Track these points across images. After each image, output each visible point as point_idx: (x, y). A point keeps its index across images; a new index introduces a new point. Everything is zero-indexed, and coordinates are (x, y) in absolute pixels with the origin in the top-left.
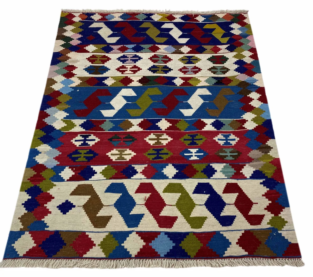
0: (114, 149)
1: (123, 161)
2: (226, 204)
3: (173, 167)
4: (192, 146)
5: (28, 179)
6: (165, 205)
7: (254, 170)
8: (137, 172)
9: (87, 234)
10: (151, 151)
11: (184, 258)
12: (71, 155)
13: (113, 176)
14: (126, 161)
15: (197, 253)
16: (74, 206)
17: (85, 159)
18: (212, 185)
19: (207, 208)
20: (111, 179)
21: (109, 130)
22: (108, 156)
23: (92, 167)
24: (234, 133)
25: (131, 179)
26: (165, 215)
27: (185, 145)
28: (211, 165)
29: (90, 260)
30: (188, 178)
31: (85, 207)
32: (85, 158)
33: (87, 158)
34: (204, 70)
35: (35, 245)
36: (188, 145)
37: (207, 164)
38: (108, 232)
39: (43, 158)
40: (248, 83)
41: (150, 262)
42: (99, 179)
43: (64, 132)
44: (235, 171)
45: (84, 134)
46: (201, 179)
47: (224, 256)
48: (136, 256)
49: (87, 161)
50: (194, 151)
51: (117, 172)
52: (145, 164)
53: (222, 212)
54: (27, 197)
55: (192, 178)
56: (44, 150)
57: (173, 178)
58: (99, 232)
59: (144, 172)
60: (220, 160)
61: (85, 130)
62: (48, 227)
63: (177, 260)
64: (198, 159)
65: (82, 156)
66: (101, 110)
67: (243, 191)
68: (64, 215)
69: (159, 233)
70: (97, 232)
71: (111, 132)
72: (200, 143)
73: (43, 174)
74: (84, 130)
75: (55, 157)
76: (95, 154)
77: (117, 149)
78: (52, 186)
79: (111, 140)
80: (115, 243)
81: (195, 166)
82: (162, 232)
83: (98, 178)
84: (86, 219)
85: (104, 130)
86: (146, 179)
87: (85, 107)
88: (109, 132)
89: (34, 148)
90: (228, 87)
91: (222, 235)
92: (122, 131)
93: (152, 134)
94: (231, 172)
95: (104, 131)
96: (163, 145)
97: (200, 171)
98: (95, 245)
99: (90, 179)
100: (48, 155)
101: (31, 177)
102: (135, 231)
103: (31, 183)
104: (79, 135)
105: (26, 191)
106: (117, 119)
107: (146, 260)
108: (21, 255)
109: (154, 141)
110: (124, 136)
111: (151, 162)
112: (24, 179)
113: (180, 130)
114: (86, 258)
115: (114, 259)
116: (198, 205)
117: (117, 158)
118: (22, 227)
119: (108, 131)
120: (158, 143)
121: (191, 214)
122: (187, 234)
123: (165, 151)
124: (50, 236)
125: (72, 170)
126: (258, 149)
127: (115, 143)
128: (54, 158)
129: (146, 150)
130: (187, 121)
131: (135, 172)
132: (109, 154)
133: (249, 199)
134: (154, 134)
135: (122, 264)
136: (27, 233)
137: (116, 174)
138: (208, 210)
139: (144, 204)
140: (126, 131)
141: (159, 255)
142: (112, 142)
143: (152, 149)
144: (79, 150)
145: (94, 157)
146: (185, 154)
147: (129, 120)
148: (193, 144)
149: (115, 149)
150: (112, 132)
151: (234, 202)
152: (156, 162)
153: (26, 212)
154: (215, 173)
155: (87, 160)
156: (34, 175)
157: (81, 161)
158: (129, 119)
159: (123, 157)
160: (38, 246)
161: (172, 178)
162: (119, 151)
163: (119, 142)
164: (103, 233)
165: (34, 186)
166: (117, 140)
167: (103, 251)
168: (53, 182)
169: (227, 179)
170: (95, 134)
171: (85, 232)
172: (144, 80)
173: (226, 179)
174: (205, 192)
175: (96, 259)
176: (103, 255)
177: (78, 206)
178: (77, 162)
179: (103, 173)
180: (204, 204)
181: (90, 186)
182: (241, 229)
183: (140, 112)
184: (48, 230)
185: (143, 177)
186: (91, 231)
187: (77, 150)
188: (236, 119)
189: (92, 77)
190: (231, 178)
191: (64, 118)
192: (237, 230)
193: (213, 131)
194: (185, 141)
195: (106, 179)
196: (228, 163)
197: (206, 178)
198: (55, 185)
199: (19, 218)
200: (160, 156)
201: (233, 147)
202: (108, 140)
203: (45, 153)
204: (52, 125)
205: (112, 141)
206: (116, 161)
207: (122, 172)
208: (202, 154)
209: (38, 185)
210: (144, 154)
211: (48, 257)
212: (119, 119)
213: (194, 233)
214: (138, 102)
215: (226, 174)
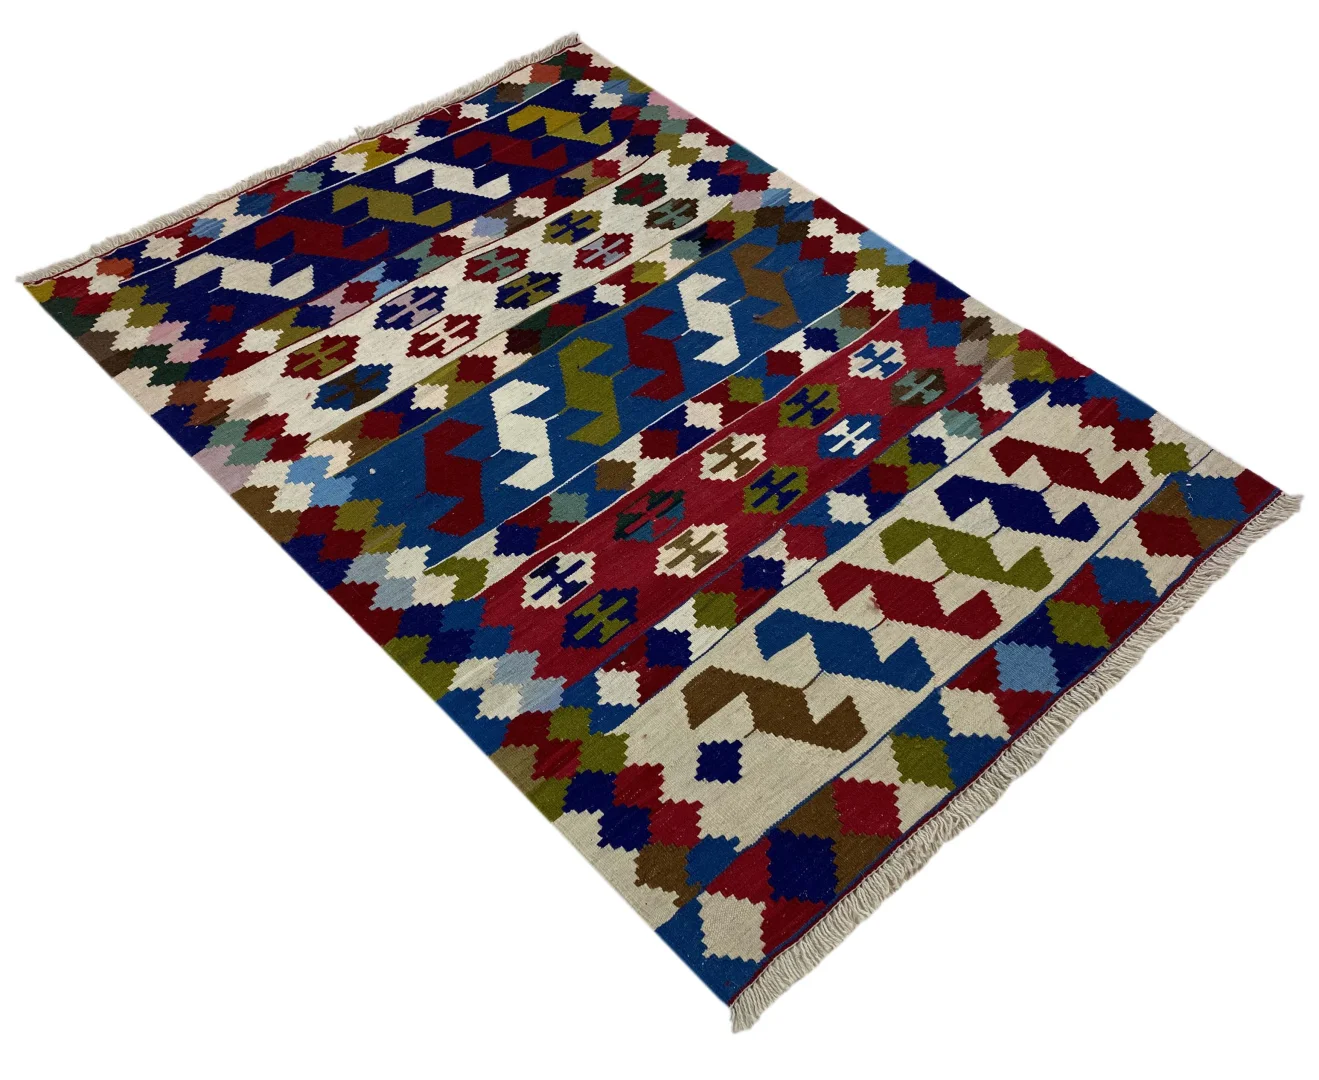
0: (659, 549)
1: (714, 561)
2: (1041, 492)
3: (843, 495)
4: (825, 421)
5: (535, 777)
6: (930, 586)
7: (1006, 386)
8: (781, 563)
9: (845, 777)
10: (751, 495)
11: (1099, 659)
12: (568, 640)
13: (737, 609)
15: (1107, 631)
16: (738, 744)
17: (619, 624)
18: (968, 475)
19: (1015, 529)
20: (739, 621)
21: (588, 516)
22: (664, 575)
23: (658, 627)
24: (875, 337)
25: (786, 586)
26: (957, 607)
27: (806, 431)
28: (915, 434)
29: (926, 826)
30: (901, 495)
31: (762, 724)
32: (616, 620)
33: (619, 615)
34: (637, 232)
35: (762, 906)
36: (813, 427)
37: (905, 438)
38: (885, 736)
39: (503, 699)
40: (775, 208)
42: (714, 641)
43: (474, 597)
44: (973, 415)
45: (537, 568)
46: (930, 477)
47: (1159, 595)
48: (1010, 732)
49: (632, 623)
50: (841, 428)
51: (734, 596)
52: (776, 531)
53: (1051, 515)
54: (590, 822)
55: (910, 491)
56: (482, 677)
57: (873, 517)
58: (866, 754)
59: (795, 551)
60: (920, 411)
61: (528, 554)
62: (736, 841)
63: (1093, 674)
64: (872, 440)
65: (602, 618)
66: (502, 481)
67: (1038, 444)
68: (739, 782)
69: (990, 652)
70: (863, 756)
71: (596, 516)
72: (832, 402)
73: (558, 732)
74: (523, 558)
75: (533, 673)
76: (630, 594)
77: (667, 544)
78: (620, 743)
79: (620, 534)
80: (932, 748)
81: (885, 459)
82: (994, 644)
83: (707, 642)
84: (800, 749)
85: (577, 523)
86: (819, 561)
87: (450, 503)
88: (593, 518)
89: (443, 693)
90: (740, 242)
91: (1107, 558)
92: (622, 496)
93: (704, 454)
94: (970, 422)
95: (578, 527)
97: (908, 465)
98: (893, 787)
99: (692, 658)
100: (508, 681)
101: (536, 766)
102: (942, 686)
103: (553, 780)
104: (526, 578)
105: (567, 809)
106: (575, 476)
107: (1037, 724)
108: (758, 956)
109: (728, 467)
110: (644, 503)
112: (522, 787)
113: (755, 405)
114: (913, 829)
115: (974, 777)
116: (991, 536)
117: (693, 565)
118: (674, 895)
119: (590, 519)
120: (743, 464)
121: (1001, 564)
122: (1042, 609)
123: (781, 471)
124: (771, 854)
125: (620, 669)
126: (964, 337)
127: (643, 534)
128: (534, 678)
129: (738, 500)
130: (746, 374)
131: (777, 567)
132: (662, 570)
133: (1066, 451)
134: (710, 452)
136: (704, 897)
137: (736, 601)
138: (1022, 531)
139: (885, 619)
140: (634, 489)
141: (1048, 693)
142: (632, 537)
143: (749, 486)
144: (573, 612)
145: (632, 601)
146: (834, 450)
147: (608, 457)
148: (824, 418)
149: (663, 547)
150: (600, 513)
151: (1048, 478)
152: (792, 510)
153: (635, 853)
154: (942, 444)
155: (626, 622)
156: (538, 755)
157: (616, 632)
158: (604, 457)
159: (707, 553)
160: (772, 899)
161: (870, 519)
162: (677, 545)
163: (649, 525)
164: (879, 745)
165: (573, 780)
166: (639, 523)
167: (929, 784)
168: (611, 732)
169: (978, 441)
170: (565, 548)
171: (837, 780)
173: (975, 444)
174: (971, 500)
176: (939, 793)
177: (746, 737)
178: (606, 643)
179: (702, 618)
180: (999, 525)
181: (712, 672)
182: (1123, 523)
183: (610, 423)
184: (744, 847)
185: (805, 563)
186: (848, 764)
187: (570, 616)
188: (843, 305)
189: (367, 414)
190: (985, 435)
191: (427, 564)
192: (1120, 528)
193: (829, 359)
194: (798, 422)
195: (731, 630)
196: (941, 408)
197: (939, 470)
198: (626, 736)
199: (638, 884)
200: (784, 490)
201: (906, 368)
202: (617, 536)
203: (493, 682)
204: (416, 604)
205: (627, 535)
206: (699, 572)
208: (868, 424)
209: (581, 770)
210: (746, 511)
211: (826, 903)
212: (577, 474)
213: (1056, 597)
214: (575, 398)
215: (966, 432)
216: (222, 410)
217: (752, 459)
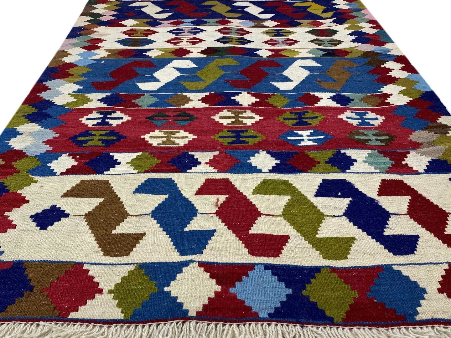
0: (156, 130)
1: (172, 146)
2: (392, 214)
3: (269, 156)
4: (300, 126)
6: (259, 214)
7: (430, 159)
8: (200, 163)
9: (86, 267)
10: (225, 133)
11: (320, 322)
12: (76, 137)
13: (153, 167)
14: (177, 146)
15: (347, 312)
16: (67, 216)
17: (100, 143)
18: (352, 183)
19: (350, 221)
21: (148, 106)
22: (144, 139)
23: (112, 154)
24: (373, 111)
25: (188, 172)
26: (261, 232)
27: (287, 126)
28: (343, 151)
29: (85, 325)
30: (301, 172)
31: (90, 217)
33: (104, 141)
34: (302, 42)
36: (292, 126)
37: (335, 151)
38: (135, 263)
39: (23, 142)
40: (378, 53)
41: (235, 329)
42: (124, 173)
43: (70, 108)
44: (391, 161)
45: (103, 111)
46: (328, 173)
47: (418, 318)
48: (198, 313)
50: (305, 133)
51: (159, 161)
52: (215, 151)
53: (385, 228)
55: (308, 173)
56: (28, 131)
57: (270, 171)
58: (113, 265)
59: (211, 163)
60: (361, 145)
61: (107, 106)
62: (1, 253)
63: (302, 327)
64: (316, 144)
65: (96, 138)
66: (137, 82)
67: (419, 192)
68: (42, 231)
69: (251, 266)
70: (110, 264)
72: (314, 122)
73: (18, 164)
74: (104, 106)
75: (46, 140)
76: (120, 137)
77: (163, 130)
78: (30, 182)
79: (151, 118)
80: (148, 287)
82: (258, 264)
84: (90, 239)
85: (141, 106)
86: (217, 172)
87: (111, 79)
88: (149, 108)
89: (11, 127)
90: (346, 59)
91: (399, 272)
92: (171, 108)
93: (225, 111)
94: (385, 163)
95: (140, 108)
96: (247, 125)
97: (322, 162)
98: (100, 291)
99: (105, 173)
100: (33, 137)
102: (196, 262)
104: (95, 112)
106: (164, 93)
107: (224, 325)
109: (229, 120)
110: (175, 114)
111: (226, 147)
113: (276, 107)
114: (76, 321)
115: (144, 322)
116: (331, 216)
117: (161, 142)
119: (147, 108)
120: (237, 121)
121: (319, 232)
122: (317, 269)
123: (252, 132)
124: (1, 272)
125: (74, 158)
126: (426, 129)
127: (159, 123)
128: (44, 142)
129: (216, 132)
130: (285, 96)
131: (196, 163)
132: (147, 137)
133: (437, 206)
134: (228, 111)
135: (164, 332)
137: (157, 164)
138: (354, 224)
139: (214, 213)
140: (179, 108)
141: (256, 314)
142: (152, 121)
143: (227, 130)
144: (91, 131)
145: (117, 140)
146: (289, 138)
148: (302, 124)
149: (159, 130)
150: (154, 108)
151: (407, 210)
152: (234, 148)
154: (355, 163)
155: (104, 145)
157: (93, 146)
158: (184, 93)
159: (173, 142)
161: (268, 171)
162: (165, 133)
163: (166, 121)
164: (124, 266)
166: (163, 118)
167: (119, 305)
168: (34, 176)
169: (380, 173)
170: (122, 111)
171: (82, 264)
172: (209, 51)
173: (378, 173)
174: (340, 194)
175: (99, 323)
176: (118, 314)
177: (75, 216)
178: (84, 146)
179: (133, 163)
180: (342, 214)
181: (106, 183)
182: (438, 262)
183: (203, 85)
185: (211, 169)
186: (97, 262)
187: (88, 131)
188: (370, 94)
189: (127, 49)
190: (387, 172)
191: (74, 92)
192: (431, 263)
193: (335, 107)
194: (287, 121)
195: (138, 173)
196: (374, 150)
197: (338, 172)
198: (36, 182)
200: (241, 139)
201: (376, 128)
202: (146, 118)
203: (29, 134)
204: (51, 100)
206: (159, 146)
207: (169, 162)
208: (323, 137)
209: (2, 181)
210: (212, 137)
212: (166, 93)
213: (333, 270)
214: (199, 74)
215: (375, 166)
216: (90, 33)
217: (244, 122)
